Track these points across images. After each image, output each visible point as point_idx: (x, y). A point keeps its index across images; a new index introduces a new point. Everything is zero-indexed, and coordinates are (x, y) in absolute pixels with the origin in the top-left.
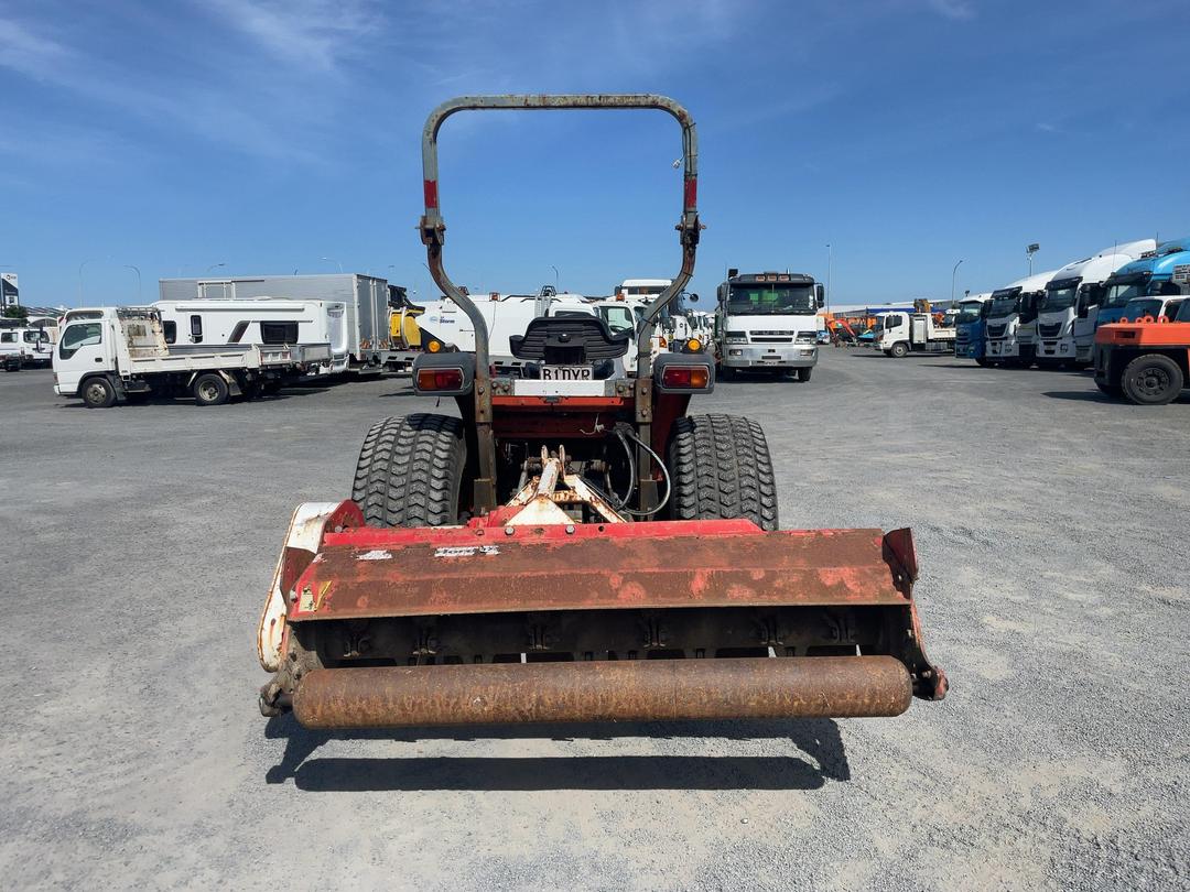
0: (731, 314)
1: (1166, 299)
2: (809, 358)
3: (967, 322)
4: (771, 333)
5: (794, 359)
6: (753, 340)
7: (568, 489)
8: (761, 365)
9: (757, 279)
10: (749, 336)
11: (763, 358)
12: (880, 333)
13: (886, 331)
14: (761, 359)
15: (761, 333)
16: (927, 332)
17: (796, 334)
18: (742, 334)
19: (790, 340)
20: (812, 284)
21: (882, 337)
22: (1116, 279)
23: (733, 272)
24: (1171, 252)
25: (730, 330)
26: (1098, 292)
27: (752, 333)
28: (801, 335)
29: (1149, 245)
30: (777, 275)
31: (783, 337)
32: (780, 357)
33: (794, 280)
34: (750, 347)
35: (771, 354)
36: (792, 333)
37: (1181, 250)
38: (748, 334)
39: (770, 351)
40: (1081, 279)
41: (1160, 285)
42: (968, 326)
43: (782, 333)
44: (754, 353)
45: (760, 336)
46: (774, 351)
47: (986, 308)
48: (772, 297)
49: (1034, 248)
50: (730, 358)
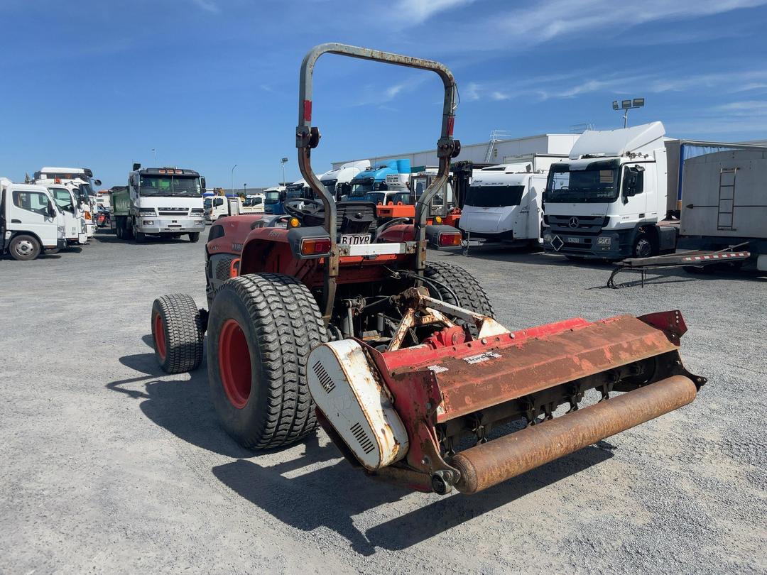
0: (142, 195)
1: (386, 193)
2: (200, 226)
3: (272, 204)
4: (173, 209)
5: (189, 227)
6: (161, 214)
7: (429, 314)
8: (168, 231)
9: (160, 172)
10: (157, 211)
11: (169, 226)
12: (210, 209)
13: (214, 208)
14: (167, 227)
15: (166, 209)
16: (239, 209)
17: (190, 210)
18: (152, 210)
19: (187, 214)
20: (198, 177)
21: (211, 212)
22: (355, 181)
23: (136, 167)
24: (381, 168)
25: (142, 207)
26: (346, 188)
27: (159, 209)
28: (194, 210)
29: (367, 163)
30: (174, 170)
31: (182, 212)
32: (180, 226)
33: (186, 173)
34: (158, 218)
35: (174, 224)
36: (187, 209)
37: (386, 167)
38: (156, 210)
39: (173, 221)
40: (337, 180)
41: (379, 185)
42: (273, 205)
43: (181, 209)
44: (162, 224)
45: (165, 212)
46: (176, 222)
47: (283, 196)
48: (164, 184)
49: (285, 160)
50: (144, 227)
